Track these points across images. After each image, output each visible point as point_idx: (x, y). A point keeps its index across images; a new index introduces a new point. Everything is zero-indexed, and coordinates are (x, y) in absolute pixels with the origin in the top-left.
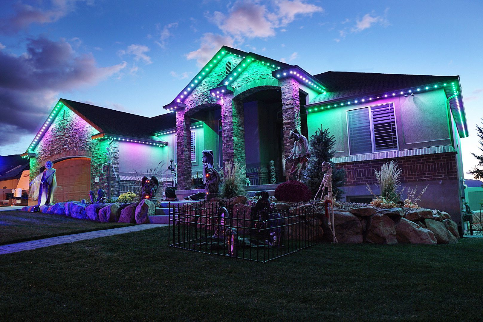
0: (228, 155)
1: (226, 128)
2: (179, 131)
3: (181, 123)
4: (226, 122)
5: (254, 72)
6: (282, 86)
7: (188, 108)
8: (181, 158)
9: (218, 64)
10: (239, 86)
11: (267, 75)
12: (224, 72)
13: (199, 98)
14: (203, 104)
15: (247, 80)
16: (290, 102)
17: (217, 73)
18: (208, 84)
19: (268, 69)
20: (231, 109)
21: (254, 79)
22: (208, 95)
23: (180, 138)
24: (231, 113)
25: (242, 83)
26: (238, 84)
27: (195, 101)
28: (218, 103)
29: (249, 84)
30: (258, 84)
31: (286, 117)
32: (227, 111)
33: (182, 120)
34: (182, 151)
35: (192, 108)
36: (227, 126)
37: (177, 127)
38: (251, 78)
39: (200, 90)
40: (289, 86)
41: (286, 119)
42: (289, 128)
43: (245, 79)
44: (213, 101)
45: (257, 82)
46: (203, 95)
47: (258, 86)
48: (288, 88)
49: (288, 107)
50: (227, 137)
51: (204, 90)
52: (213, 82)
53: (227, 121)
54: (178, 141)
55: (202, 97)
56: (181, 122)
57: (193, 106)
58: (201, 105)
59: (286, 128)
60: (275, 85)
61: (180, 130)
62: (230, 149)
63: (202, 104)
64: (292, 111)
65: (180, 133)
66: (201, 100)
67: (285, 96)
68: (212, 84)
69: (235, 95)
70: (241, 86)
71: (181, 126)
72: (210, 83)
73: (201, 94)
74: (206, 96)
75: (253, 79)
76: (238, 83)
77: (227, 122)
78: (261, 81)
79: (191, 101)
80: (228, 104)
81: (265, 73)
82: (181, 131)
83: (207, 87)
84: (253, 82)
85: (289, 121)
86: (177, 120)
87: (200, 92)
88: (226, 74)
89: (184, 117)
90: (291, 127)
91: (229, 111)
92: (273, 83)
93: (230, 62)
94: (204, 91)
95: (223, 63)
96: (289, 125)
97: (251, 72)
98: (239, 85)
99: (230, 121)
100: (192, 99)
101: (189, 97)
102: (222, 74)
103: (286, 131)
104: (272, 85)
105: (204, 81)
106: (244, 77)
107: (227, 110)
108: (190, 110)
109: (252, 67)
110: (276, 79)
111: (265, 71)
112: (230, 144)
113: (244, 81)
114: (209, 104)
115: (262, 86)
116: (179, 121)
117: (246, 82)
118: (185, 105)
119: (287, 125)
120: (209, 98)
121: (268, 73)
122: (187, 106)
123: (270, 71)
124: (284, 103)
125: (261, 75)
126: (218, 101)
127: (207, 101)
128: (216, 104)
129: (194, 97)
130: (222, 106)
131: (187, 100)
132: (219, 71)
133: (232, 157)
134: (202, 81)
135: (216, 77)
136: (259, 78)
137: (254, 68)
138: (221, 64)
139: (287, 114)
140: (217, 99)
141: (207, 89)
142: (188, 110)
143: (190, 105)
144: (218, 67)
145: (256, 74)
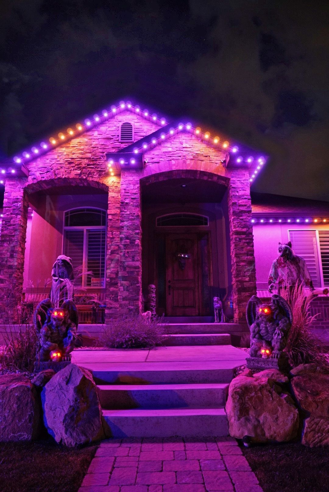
0: (128, 269)
2: (7, 215)
3: (17, 202)
5: (183, 148)
6: (232, 177)
7: (34, 178)
8: (9, 264)
9: (107, 122)
10: (155, 163)
11: (207, 156)
12: (118, 136)
13: (62, 165)
14: (68, 178)
15: (171, 157)
16: (246, 202)
17: (104, 134)
18: (82, 147)
19: (208, 149)
20: (136, 195)
21: (184, 157)
22: (80, 164)
23: (9, 227)
24: (137, 201)
25: (161, 159)
26: (153, 158)
27: (52, 169)
28: (101, 182)
29: (173, 162)
30: (190, 165)
31: (238, 223)
32: (127, 197)
33: (19, 197)
35: (43, 179)
36: (126, 221)
37: (6, 207)
38: (179, 155)
39: (65, 153)
40: (243, 179)
41: (238, 226)
42: (244, 241)
43: (167, 153)
44: (92, 177)
45: (189, 162)
46: (70, 163)
47: (189, 168)
48: (242, 182)
49: (241, 208)
50: (127, 238)
52: (93, 146)
53: (128, 213)
54: (6, 232)
55: (68, 166)
56: (16, 200)
57: (47, 177)
58: (65, 178)
59: (239, 239)
60: (219, 174)
61: (11, 214)
62: (131, 260)
63: (66, 176)
64: (249, 217)
65: (12, 218)
66: (66, 170)
67: (237, 192)
68: (92, 148)
69: (146, 173)
70: (158, 163)
71: (14, 208)
72: (87, 147)
73: (66, 160)
74: (76, 166)
75: (180, 156)
76: (153, 156)
77: (126, 214)
78: (195, 163)
79: (43, 169)
80: (132, 186)
81: (202, 153)
82: (14, 216)
83: (80, 151)
84: (181, 161)
85: (245, 230)
86: (6, 194)
87: (64, 157)
88: (121, 140)
89: (23, 191)
90: (247, 239)
91: (133, 197)
92: (217, 169)
93: (130, 124)
94: (74, 156)
95: (115, 123)
96: (243, 236)
97: (178, 145)
98: (155, 160)
99: (134, 214)
100: (44, 165)
101: (39, 160)
102: (112, 139)
103: (240, 244)
104: (215, 173)
105: (75, 142)
106: (164, 150)
107: (128, 194)
108: (40, 183)
109: (179, 139)
110: (222, 166)
111: (203, 151)
112: (133, 251)
113: (165, 156)
114: (82, 179)
115: (196, 171)
116: (10, 197)
117: (168, 159)
118: (29, 171)
119: (240, 235)
120: (84, 170)
121: (208, 154)
122: (33, 174)
123: (211, 153)
124: (236, 203)
125: (196, 154)
126: (102, 178)
127: (78, 174)
128: (98, 183)
129: (51, 162)
130: (111, 188)
131: (34, 164)
132: (108, 133)
133: (135, 273)
134: (71, 141)
135: (100, 140)
136: (192, 157)
137: (184, 141)
138: (112, 122)
139: (241, 219)
140: (100, 175)
141: (81, 156)
142: (35, 181)
143: (40, 174)
144: (106, 126)
145: (186, 151)
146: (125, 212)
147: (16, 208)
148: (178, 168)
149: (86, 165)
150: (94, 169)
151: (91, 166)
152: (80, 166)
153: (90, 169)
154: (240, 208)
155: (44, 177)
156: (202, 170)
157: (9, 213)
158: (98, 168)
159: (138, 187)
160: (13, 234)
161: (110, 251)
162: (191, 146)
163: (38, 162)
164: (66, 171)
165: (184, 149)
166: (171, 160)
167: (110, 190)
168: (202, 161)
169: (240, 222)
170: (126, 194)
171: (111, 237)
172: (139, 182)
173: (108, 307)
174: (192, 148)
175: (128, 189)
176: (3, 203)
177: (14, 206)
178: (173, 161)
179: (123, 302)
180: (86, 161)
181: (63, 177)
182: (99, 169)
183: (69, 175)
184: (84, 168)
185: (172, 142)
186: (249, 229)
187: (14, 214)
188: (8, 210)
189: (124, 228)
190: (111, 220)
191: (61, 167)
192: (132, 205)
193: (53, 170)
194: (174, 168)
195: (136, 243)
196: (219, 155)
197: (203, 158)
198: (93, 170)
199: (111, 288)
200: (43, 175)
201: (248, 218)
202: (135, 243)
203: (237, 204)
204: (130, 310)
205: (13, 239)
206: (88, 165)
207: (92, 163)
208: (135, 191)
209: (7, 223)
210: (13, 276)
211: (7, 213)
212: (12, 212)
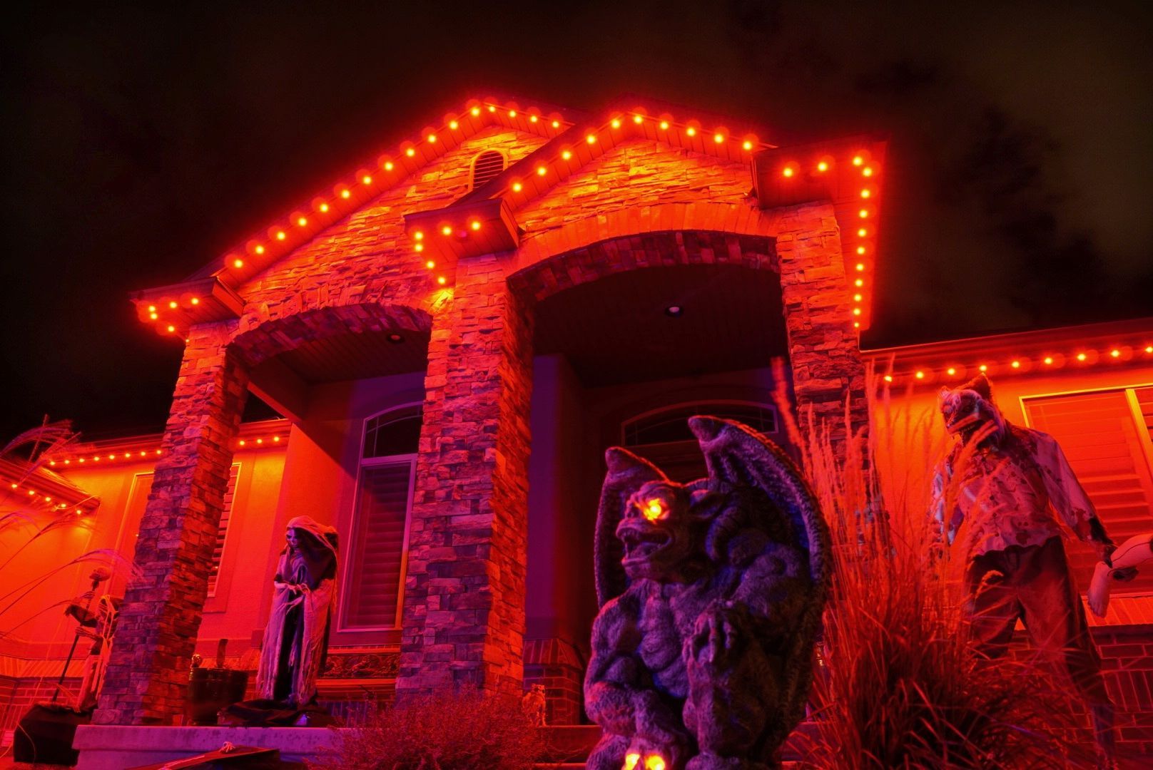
1: (460, 401)
2: (180, 416)
3: (203, 382)
4: (463, 374)
5: (632, 178)
6: (782, 233)
7: (254, 319)
8: (161, 545)
9: (441, 160)
10: (551, 228)
11: (699, 190)
12: (467, 186)
13: (323, 279)
14: (334, 308)
15: (595, 207)
17: (430, 189)
18: (375, 228)
19: (704, 170)
20: (495, 321)
21: (632, 202)
22: (367, 269)
23: (178, 448)
24: (496, 335)
25: (566, 218)
26: (545, 219)
27: (297, 291)
28: (414, 306)
29: (602, 219)
30: (652, 220)
31: (810, 363)
32: (470, 329)
33: (212, 370)
34: (176, 511)
35: (274, 318)
36: (463, 396)
37: (179, 398)
38: (618, 199)
39: (334, 249)
40: (818, 232)
41: (812, 375)
43: (583, 200)
44: (392, 297)
45: (648, 213)
46: (342, 270)
47: (647, 229)
48: (816, 241)
49: (818, 319)
50: (460, 444)
51: (352, 252)
53: (469, 372)
55: (338, 277)
56: (205, 378)
57: (281, 313)
58: (326, 308)
60: (741, 230)
61: (189, 413)
62: (468, 509)
63: (330, 304)
64: (846, 341)
66: (331, 288)
67: (802, 272)
69: (524, 260)
70: (559, 227)
71: (198, 396)
72: (386, 226)
73: (334, 263)
74: (357, 276)
75: (621, 202)
76: (544, 213)
77: (463, 377)
78: (667, 213)
79: (279, 292)
80: (484, 297)
81: (687, 182)
82: (192, 417)
83: (369, 239)
84: (624, 214)
85: (835, 384)
86: (184, 366)
87: (331, 258)
89: (224, 354)
91: (484, 327)
92: (734, 219)
93: (498, 154)
94: (354, 253)
95: (462, 158)
97: (615, 175)
98: (550, 222)
99: (486, 373)
100: (281, 284)
101: (271, 272)
102: (452, 196)
104: (727, 230)
105: (359, 219)
106: (578, 192)
107: (471, 321)
108: (265, 327)
109: (619, 159)
110: (747, 207)
111: (689, 177)
112: (475, 483)
113: (579, 209)
114: (366, 307)
115: (670, 234)
116: (193, 372)
117: (585, 215)
118: (245, 303)
119: (821, 402)
120: (375, 281)
121: (703, 182)
122: (254, 310)
123: (713, 177)
124: (799, 305)
125: (668, 188)
126: (417, 294)
127: (359, 295)
128: (406, 310)
129: (298, 275)
130: (439, 318)
131: (258, 286)
132: (441, 184)
133: (479, 550)
134: (350, 217)
135: (420, 204)
136: (656, 198)
137: (633, 161)
138: (454, 158)
139: (819, 352)
140: (413, 290)
141: (369, 249)
142: (255, 325)
143: (269, 306)
144: (439, 169)
145: (638, 186)
146: (460, 371)
147: (201, 397)
148: (614, 234)
149: (381, 270)
150: (398, 277)
151: (393, 271)
152: (365, 274)
153: (389, 279)
154: (813, 319)
155: (276, 314)
156: (686, 228)
157: (185, 412)
158: (410, 272)
159: (500, 299)
160: (184, 465)
161: (422, 492)
162: (654, 171)
163: (268, 279)
164: (330, 292)
165: (634, 182)
166: (595, 215)
167: (436, 324)
168: (686, 203)
169: (817, 361)
170: (467, 322)
171: (429, 450)
172: (504, 284)
173: (403, 669)
174: (657, 176)
175: (473, 307)
176: (174, 388)
177: (199, 391)
178: (600, 217)
179: (436, 647)
180: (382, 260)
181: (323, 306)
182: (412, 275)
183: (336, 300)
184: (375, 276)
185: (600, 170)
186: (850, 379)
187: (194, 414)
188: (183, 403)
189: (456, 415)
190: (432, 403)
191: (321, 284)
192: (480, 350)
193: (299, 294)
194: (603, 235)
195: (487, 457)
196: (738, 180)
197: (689, 196)
198: (397, 280)
199: (418, 607)
200: (274, 310)
201: (843, 345)
202: (481, 458)
203: (804, 306)
204: (457, 674)
205: (182, 477)
206: (386, 268)
207: (395, 262)
208: (489, 312)
209: (176, 436)
210: (166, 579)
211: (179, 413)
212: (190, 407)
